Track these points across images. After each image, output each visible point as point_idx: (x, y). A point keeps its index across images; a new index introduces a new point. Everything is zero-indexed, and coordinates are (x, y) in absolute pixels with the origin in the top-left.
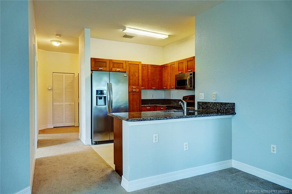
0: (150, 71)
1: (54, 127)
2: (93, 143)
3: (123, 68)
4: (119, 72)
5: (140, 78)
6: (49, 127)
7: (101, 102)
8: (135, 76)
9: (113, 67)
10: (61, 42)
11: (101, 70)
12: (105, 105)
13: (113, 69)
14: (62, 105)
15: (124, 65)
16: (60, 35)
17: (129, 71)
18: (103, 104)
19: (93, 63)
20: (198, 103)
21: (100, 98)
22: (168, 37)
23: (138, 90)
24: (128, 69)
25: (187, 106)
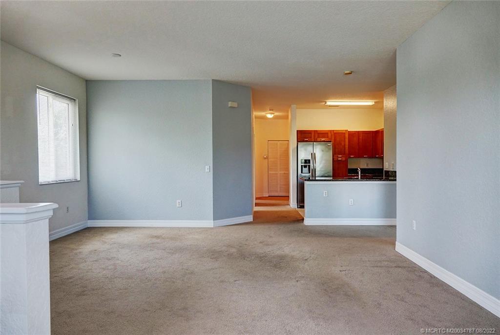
0: (361, 138)
1: (269, 196)
2: (299, 206)
3: (328, 137)
4: (324, 141)
5: (347, 146)
6: (264, 196)
7: (305, 170)
8: (341, 144)
9: (319, 137)
10: (273, 114)
11: (307, 141)
12: (310, 173)
13: (318, 139)
14: (277, 174)
15: (330, 135)
16: (272, 110)
17: (335, 140)
18: (307, 172)
19: (299, 135)
20: (385, 171)
21: (305, 167)
22: (374, 103)
23: (344, 159)
24: (333, 138)
25: (361, 174)
